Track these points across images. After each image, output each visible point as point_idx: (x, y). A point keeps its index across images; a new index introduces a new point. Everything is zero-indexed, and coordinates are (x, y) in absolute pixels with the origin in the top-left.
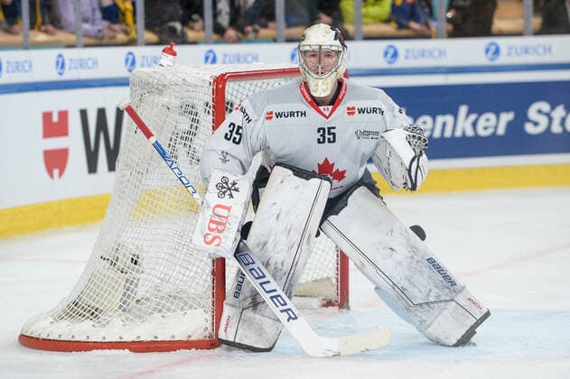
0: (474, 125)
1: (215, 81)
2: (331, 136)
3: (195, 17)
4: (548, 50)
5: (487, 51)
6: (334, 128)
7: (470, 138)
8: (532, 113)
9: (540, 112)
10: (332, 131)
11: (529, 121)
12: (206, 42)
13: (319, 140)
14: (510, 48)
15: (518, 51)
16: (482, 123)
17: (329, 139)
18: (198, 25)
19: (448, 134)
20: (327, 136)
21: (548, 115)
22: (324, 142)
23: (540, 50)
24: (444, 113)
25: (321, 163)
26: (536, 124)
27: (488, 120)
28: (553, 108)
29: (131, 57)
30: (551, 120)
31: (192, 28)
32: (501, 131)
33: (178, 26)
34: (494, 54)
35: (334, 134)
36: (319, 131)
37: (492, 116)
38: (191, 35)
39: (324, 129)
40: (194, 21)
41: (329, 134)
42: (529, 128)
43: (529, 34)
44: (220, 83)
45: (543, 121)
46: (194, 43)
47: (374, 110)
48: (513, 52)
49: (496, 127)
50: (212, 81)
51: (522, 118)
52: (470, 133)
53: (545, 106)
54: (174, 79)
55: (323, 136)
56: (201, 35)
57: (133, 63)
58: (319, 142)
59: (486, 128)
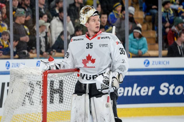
0: (140, 91)
1: (43, 73)
2: (91, 46)
3: (33, 48)
4: (168, 63)
5: (145, 63)
6: (92, 43)
7: (138, 96)
8: (162, 87)
9: (165, 86)
10: (91, 44)
11: (161, 90)
12: (37, 58)
13: (87, 47)
14: (154, 62)
15: (157, 63)
16: (142, 91)
17: (90, 47)
18: (34, 51)
19: (129, 94)
20: (90, 46)
21: (168, 88)
22: (88, 48)
23: (165, 63)
24: (128, 87)
25: (87, 56)
26: (163, 91)
27: (145, 89)
28: (170, 85)
29: (8, 63)
30: (169, 90)
31: (32, 53)
32: (150, 94)
33: (26, 52)
34: (147, 64)
35: (92, 45)
36: (87, 44)
37: (146, 88)
38: (31, 55)
39: (89, 44)
40: (33, 49)
41: (90, 45)
42: (161, 93)
43: (160, 57)
44: (45, 74)
45: (166, 90)
46: (32, 58)
47: (107, 37)
48: (155, 63)
49: (148, 92)
50: (42, 73)
51: (158, 89)
52: (138, 94)
53: (167, 85)
54: (28, 72)
55: (88, 46)
56: (35, 55)
57: (9, 65)
58: (87, 48)
59: (144, 93)
